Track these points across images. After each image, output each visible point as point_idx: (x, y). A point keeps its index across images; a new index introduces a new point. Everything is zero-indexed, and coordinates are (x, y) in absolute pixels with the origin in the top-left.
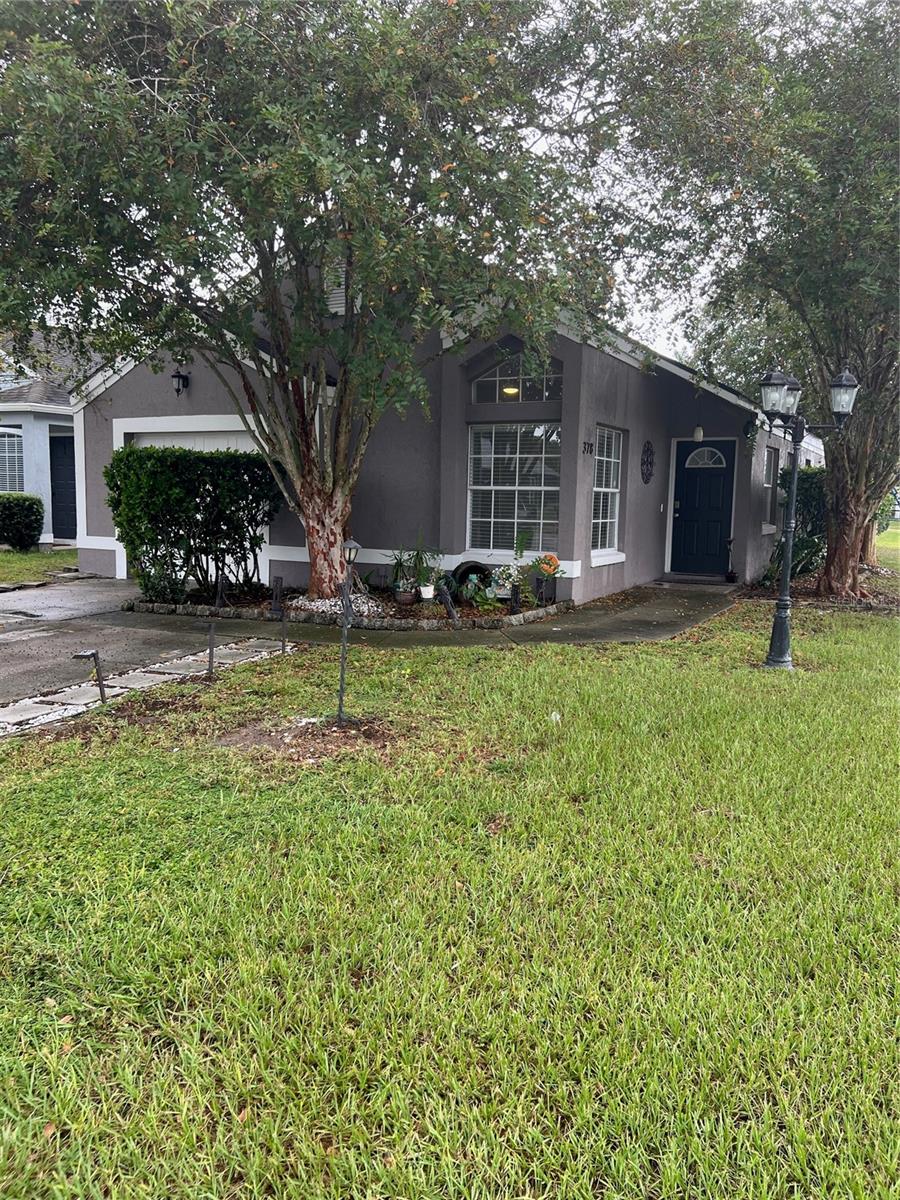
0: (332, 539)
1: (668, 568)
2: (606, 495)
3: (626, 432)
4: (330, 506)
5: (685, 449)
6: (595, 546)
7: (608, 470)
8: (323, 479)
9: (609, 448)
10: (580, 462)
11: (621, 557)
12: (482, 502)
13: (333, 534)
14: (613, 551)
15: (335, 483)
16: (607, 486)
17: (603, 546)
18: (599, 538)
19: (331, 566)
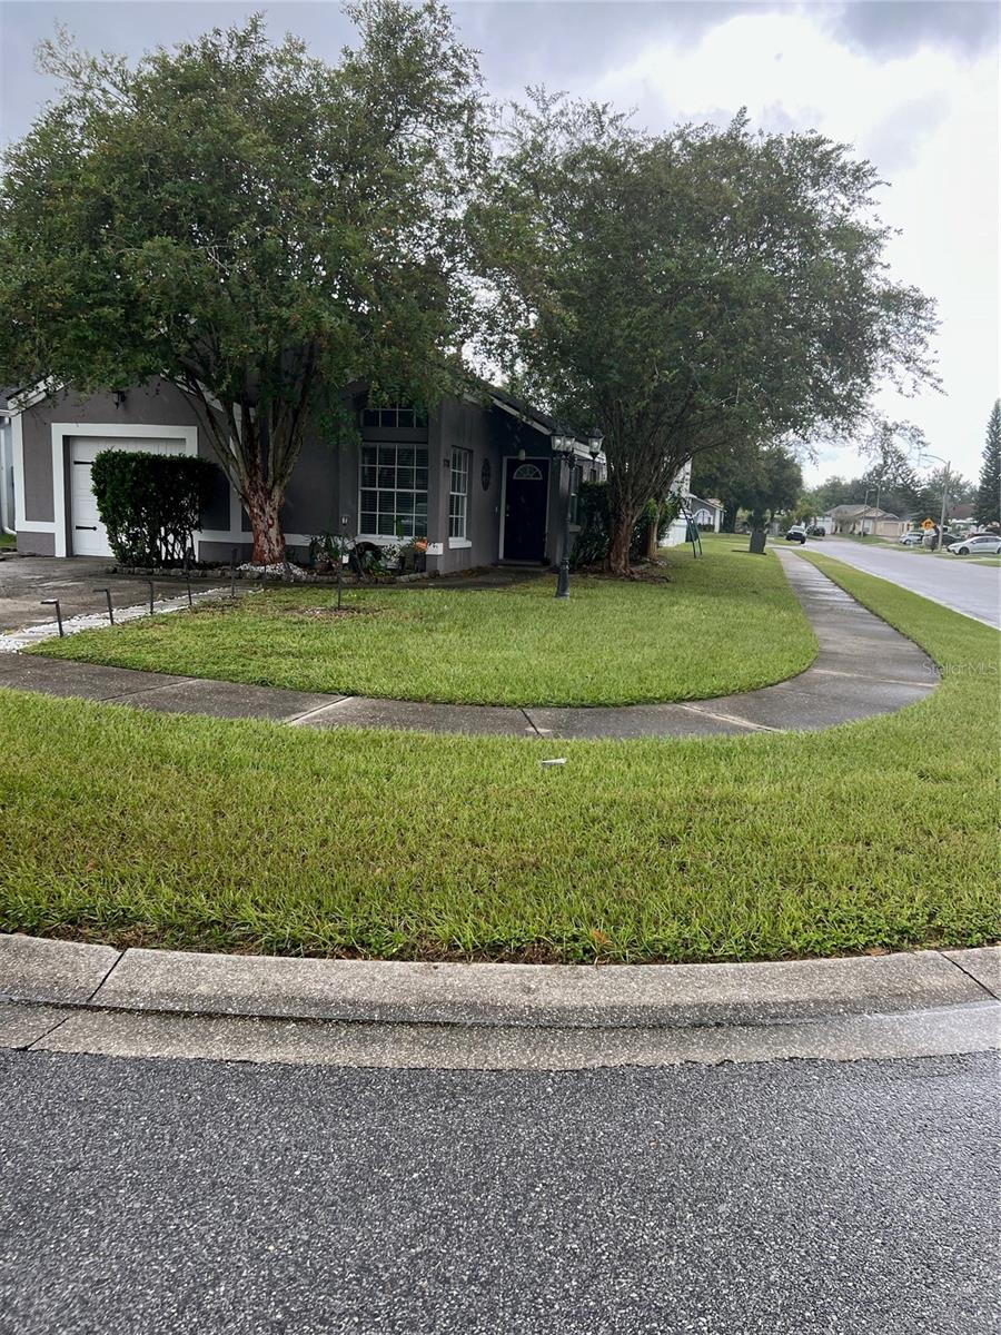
0: (270, 522)
1: (501, 556)
2: (458, 497)
3: (471, 452)
4: (270, 498)
5: (513, 465)
6: (451, 535)
7: (459, 479)
8: (265, 480)
9: (459, 464)
10: (442, 473)
11: (469, 544)
12: (369, 501)
13: (272, 518)
14: (463, 539)
15: (274, 483)
16: (459, 491)
17: (456, 535)
18: (453, 529)
19: (269, 541)
